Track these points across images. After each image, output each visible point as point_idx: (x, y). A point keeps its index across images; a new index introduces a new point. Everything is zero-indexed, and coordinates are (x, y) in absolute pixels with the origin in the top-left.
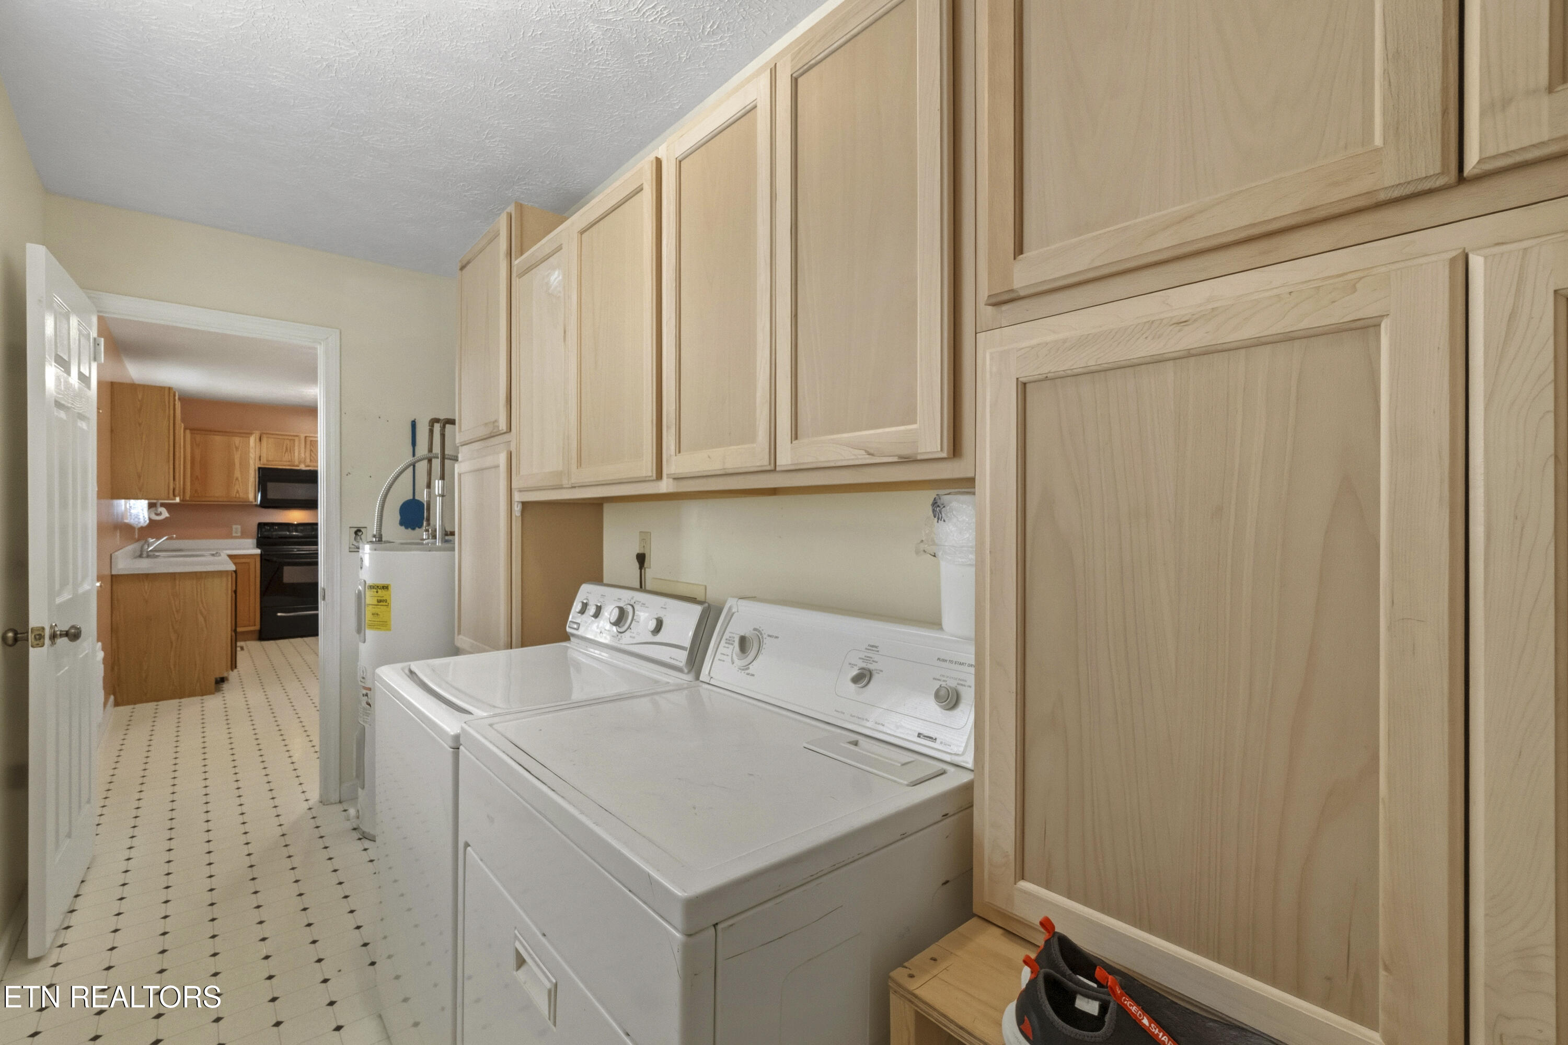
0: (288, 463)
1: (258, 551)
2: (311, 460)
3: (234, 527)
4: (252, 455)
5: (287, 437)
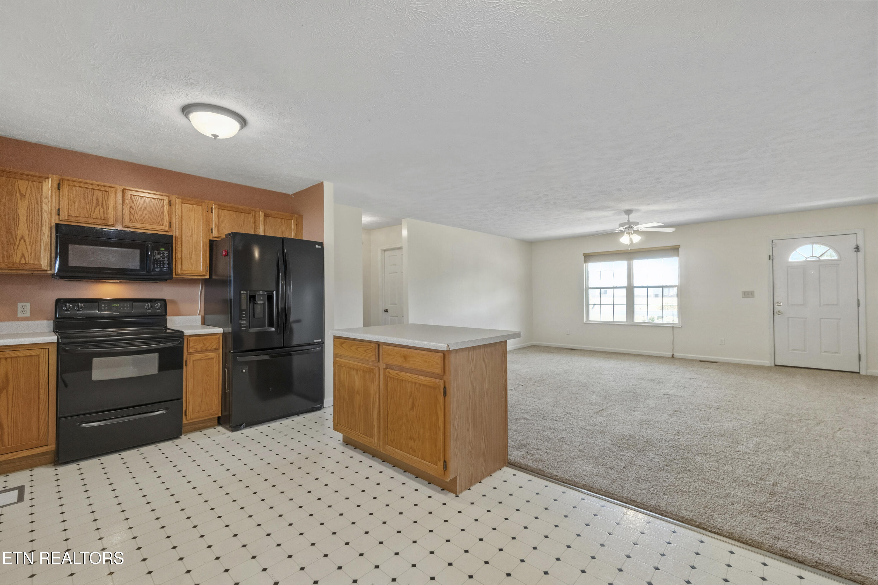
0: (99, 221)
1: (54, 338)
2: (131, 220)
3: (22, 304)
4: (46, 207)
5: (97, 188)
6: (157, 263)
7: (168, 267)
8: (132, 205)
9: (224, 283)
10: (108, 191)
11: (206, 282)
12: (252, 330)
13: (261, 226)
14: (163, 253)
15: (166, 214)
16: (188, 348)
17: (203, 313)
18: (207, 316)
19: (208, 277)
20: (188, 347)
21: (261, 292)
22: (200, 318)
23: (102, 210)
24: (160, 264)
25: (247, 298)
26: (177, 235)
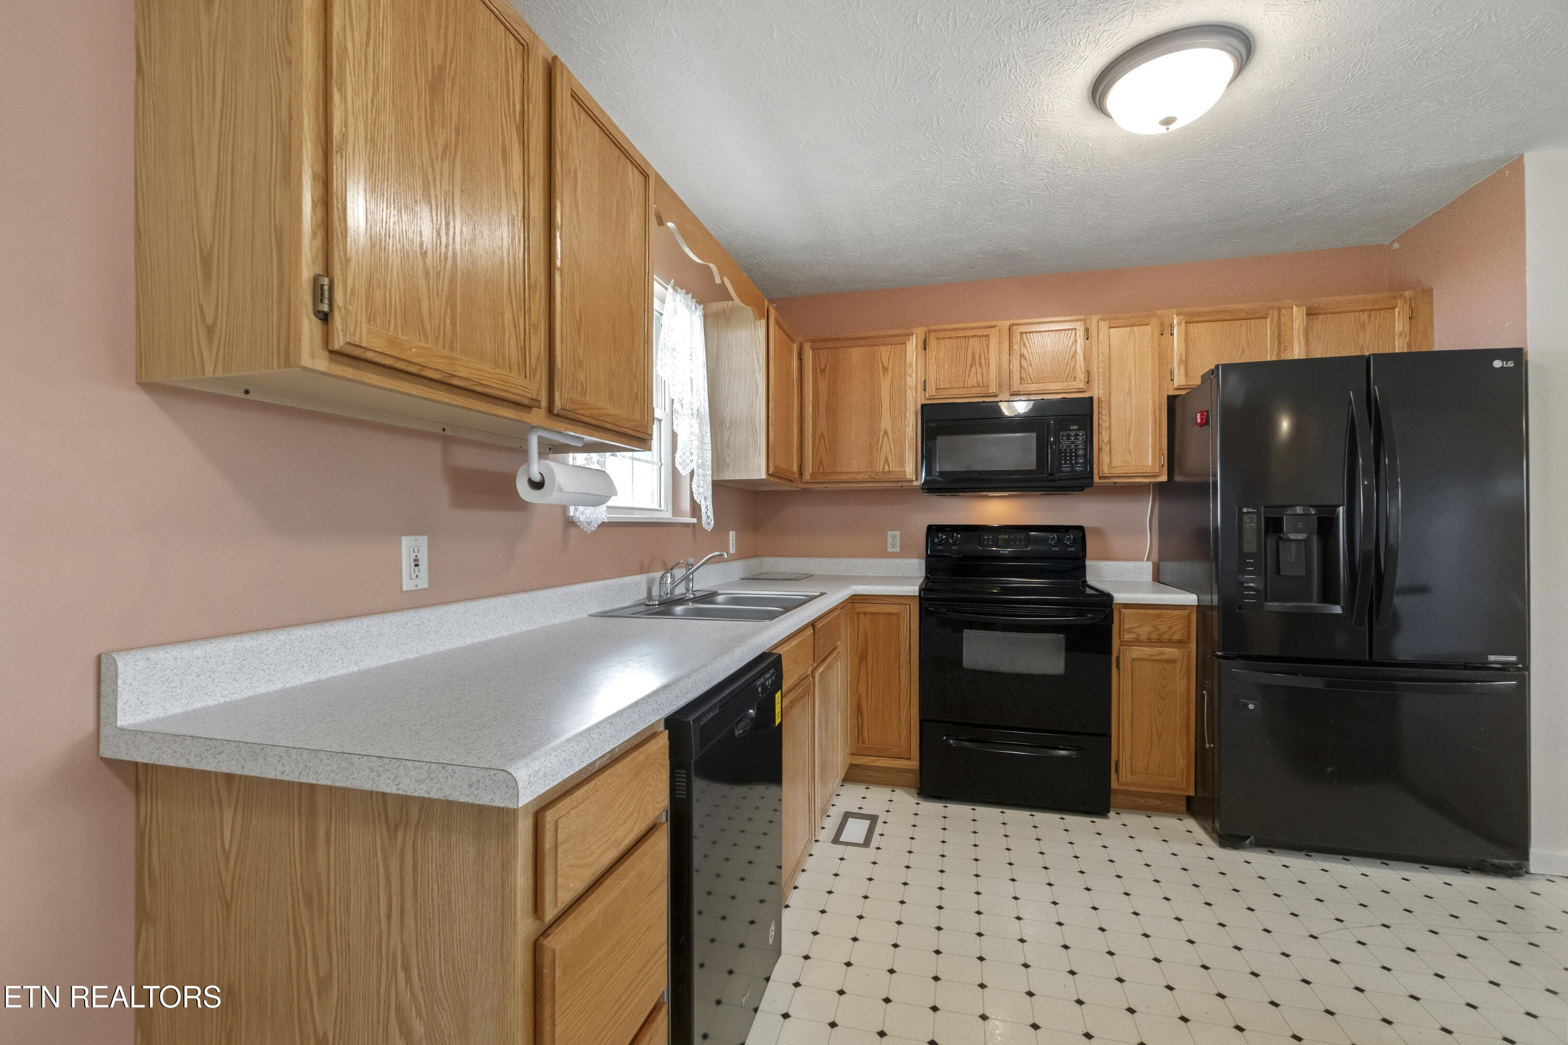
0: (974, 391)
1: (915, 589)
2: (1021, 379)
3: (890, 533)
4: (911, 381)
5: (972, 333)
6: (1066, 456)
7: (1085, 463)
8: (1024, 351)
9: (1201, 490)
10: (987, 336)
11: (1161, 490)
12: (1273, 605)
13: (1296, 343)
14: (1077, 435)
15: (1080, 356)
16: (1122, 633)
17: (1155, 556)
18: (1162, 564)
19: (1164, 478)
20: (1122, 629)
21: (1299, 510)
22: (1149, 566)
23: (979, 371)
24: (1071, 456)
25: (1259, 524)
26: (1100, 396)
